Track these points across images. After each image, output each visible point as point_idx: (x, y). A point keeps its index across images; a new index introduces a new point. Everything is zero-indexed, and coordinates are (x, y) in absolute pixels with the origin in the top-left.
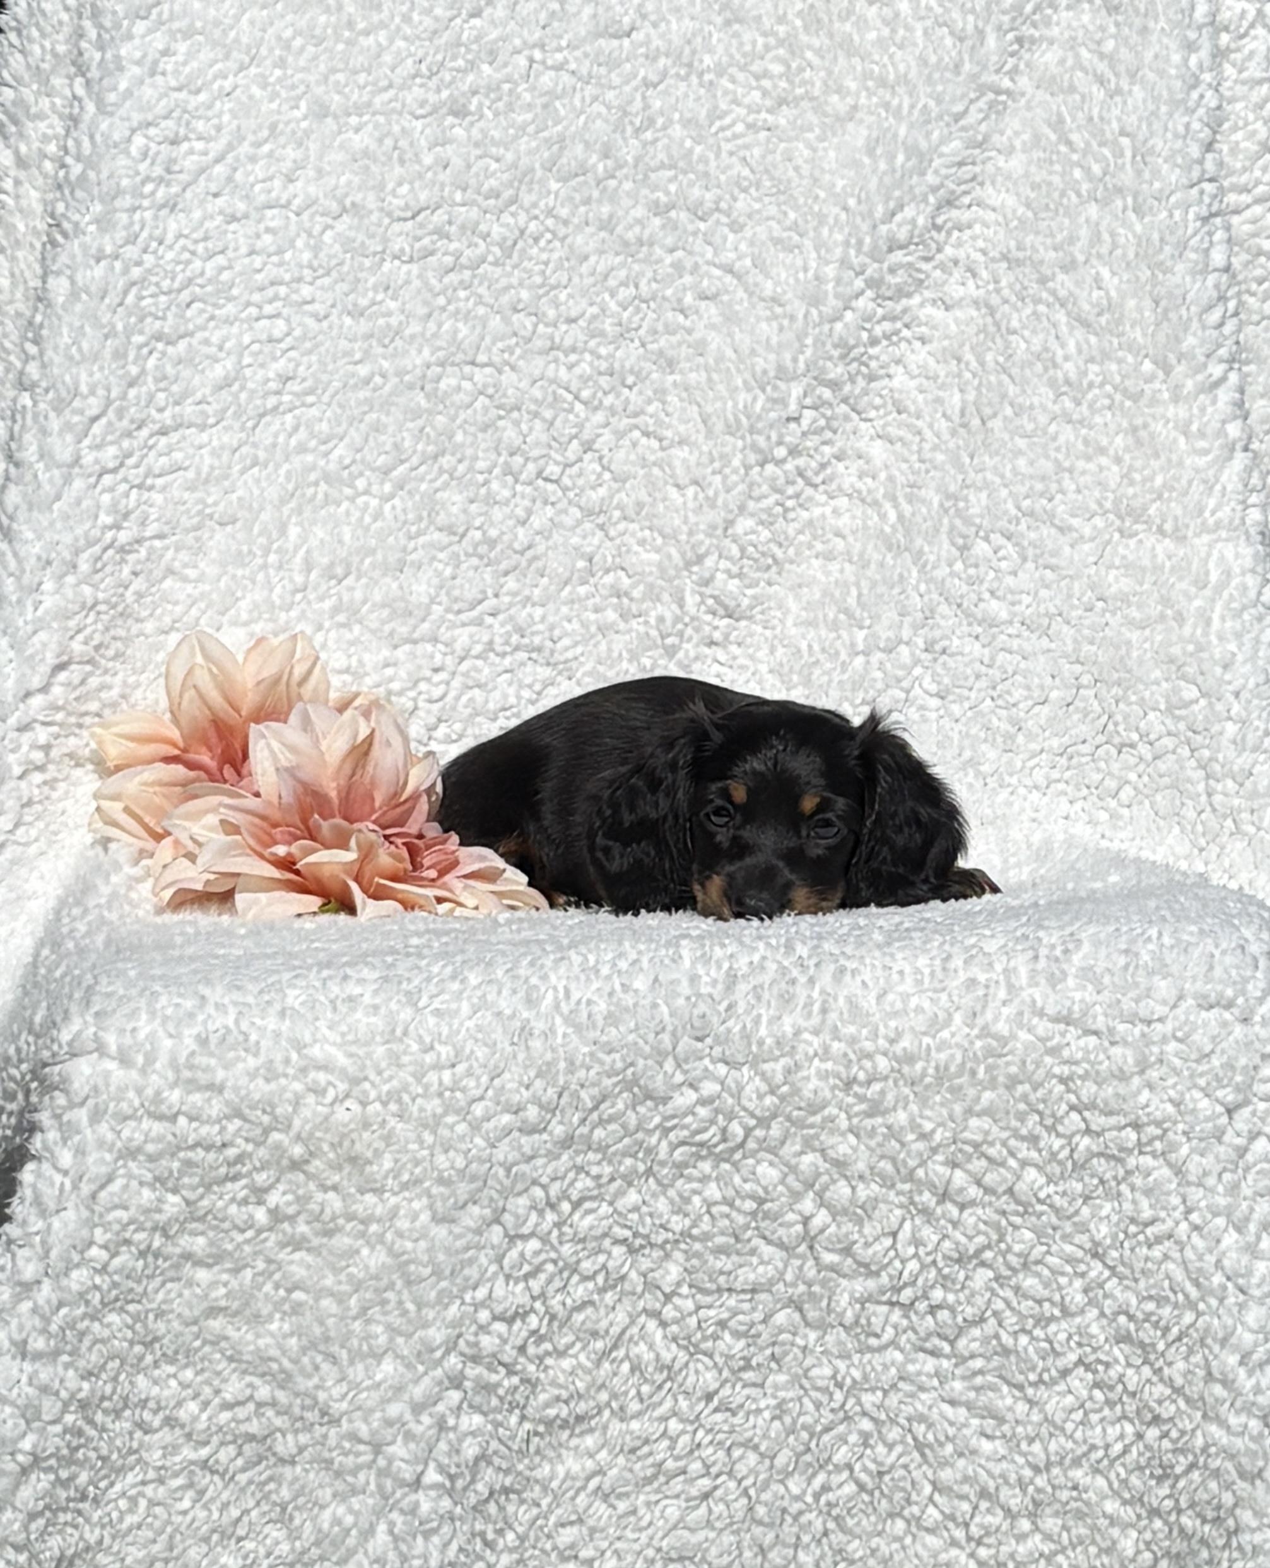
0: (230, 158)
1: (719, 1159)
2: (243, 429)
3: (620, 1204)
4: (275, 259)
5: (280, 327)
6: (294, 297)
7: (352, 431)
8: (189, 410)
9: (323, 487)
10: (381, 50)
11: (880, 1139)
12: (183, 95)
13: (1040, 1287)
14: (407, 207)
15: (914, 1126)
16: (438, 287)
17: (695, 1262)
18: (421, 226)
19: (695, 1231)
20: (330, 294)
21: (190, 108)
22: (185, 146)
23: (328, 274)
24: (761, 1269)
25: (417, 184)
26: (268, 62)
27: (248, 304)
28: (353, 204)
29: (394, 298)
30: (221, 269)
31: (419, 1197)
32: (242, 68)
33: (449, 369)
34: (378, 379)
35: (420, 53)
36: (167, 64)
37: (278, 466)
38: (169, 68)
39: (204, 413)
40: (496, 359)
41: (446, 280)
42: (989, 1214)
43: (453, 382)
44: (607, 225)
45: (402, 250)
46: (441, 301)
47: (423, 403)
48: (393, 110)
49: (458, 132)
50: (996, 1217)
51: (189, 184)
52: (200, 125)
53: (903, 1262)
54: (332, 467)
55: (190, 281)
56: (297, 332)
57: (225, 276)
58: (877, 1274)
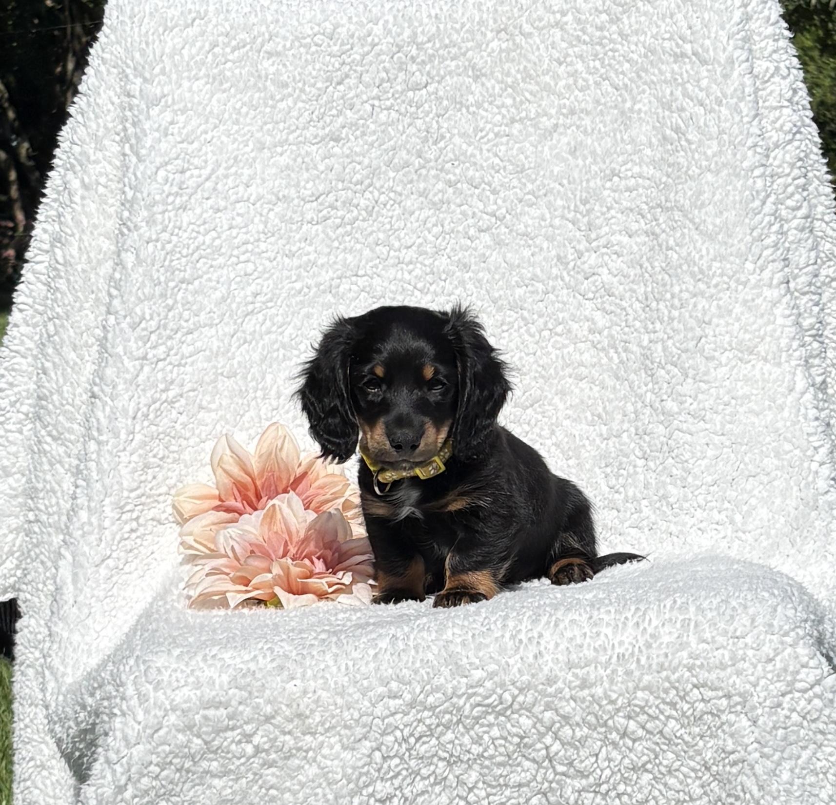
0: (213, 178)
1: (499, 714)
2: (235, 323)
3: (442, 739)
4: (244, 230)
5: (250, 267)
6: (257, 250)
7: (295, 320)
8: (203, 317)
9: (282, 351)
10: (290, 109)
11: (587, 703)
12: (185, 145)
13: (678, 784)
14: (313, 195)
15: (606, 696)
16: (334, 237)
17: (486, 771)
18: (321, 204)
19: (486, 754)
20: (276, 247)
21: (189, 151)
22: (188, 174)
23: (273, 235)
24: (523, 775)
25: (317, 182)
26: (229, 122)
27: (231, 256)
28: (284, 196)
29: (311, 245)
30: (214, 239)
31: (334, 736)
32: (215, 127)
33: (344, 280)
34: (306, 290)
35: (312, 108)
36: (174, 129)
37: (257, 343)
38: (176, 131)
39: (211, 318)
40: (369, 272)
41: (338, 232)
42: (649, 744)
43: (347, 287)
44: (423, 194)
45: (312, 219)
46: (336, 244)
47: (333, 300)
48: (300, 142)
49: (337, 150)
50: (654, 746)
51: (192, 194)
52: (196, 161)
53: (602, 771)
54: (286, 340)
55: (198, 248)
56: (260, 269)
57: (217, 242)
58: (587, 777)
